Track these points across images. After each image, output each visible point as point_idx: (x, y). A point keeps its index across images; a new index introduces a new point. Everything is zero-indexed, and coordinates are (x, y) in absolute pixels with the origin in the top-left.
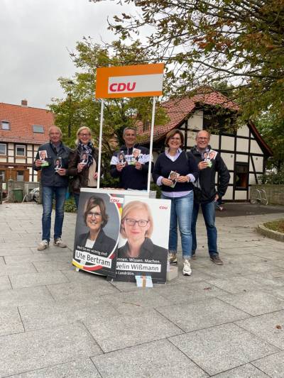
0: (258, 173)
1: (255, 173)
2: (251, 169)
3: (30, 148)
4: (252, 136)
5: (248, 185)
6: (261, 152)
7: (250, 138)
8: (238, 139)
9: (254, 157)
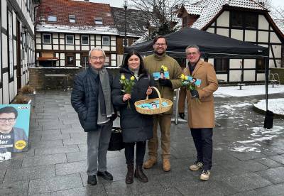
0: (277, 59)
1: (274, 59)
2: (271, 56)
3: (92, 38)
4: (271, 29)
5: (268, 69)
6: (280, 42)
7: (269, 31)
8: (259, 32)
9: (273, 46)
